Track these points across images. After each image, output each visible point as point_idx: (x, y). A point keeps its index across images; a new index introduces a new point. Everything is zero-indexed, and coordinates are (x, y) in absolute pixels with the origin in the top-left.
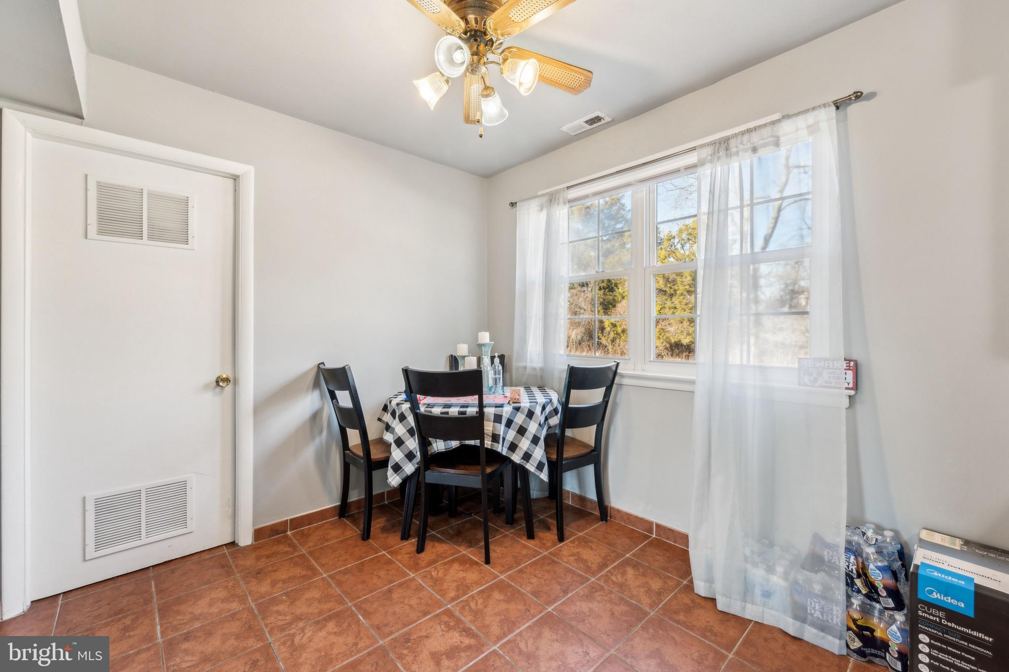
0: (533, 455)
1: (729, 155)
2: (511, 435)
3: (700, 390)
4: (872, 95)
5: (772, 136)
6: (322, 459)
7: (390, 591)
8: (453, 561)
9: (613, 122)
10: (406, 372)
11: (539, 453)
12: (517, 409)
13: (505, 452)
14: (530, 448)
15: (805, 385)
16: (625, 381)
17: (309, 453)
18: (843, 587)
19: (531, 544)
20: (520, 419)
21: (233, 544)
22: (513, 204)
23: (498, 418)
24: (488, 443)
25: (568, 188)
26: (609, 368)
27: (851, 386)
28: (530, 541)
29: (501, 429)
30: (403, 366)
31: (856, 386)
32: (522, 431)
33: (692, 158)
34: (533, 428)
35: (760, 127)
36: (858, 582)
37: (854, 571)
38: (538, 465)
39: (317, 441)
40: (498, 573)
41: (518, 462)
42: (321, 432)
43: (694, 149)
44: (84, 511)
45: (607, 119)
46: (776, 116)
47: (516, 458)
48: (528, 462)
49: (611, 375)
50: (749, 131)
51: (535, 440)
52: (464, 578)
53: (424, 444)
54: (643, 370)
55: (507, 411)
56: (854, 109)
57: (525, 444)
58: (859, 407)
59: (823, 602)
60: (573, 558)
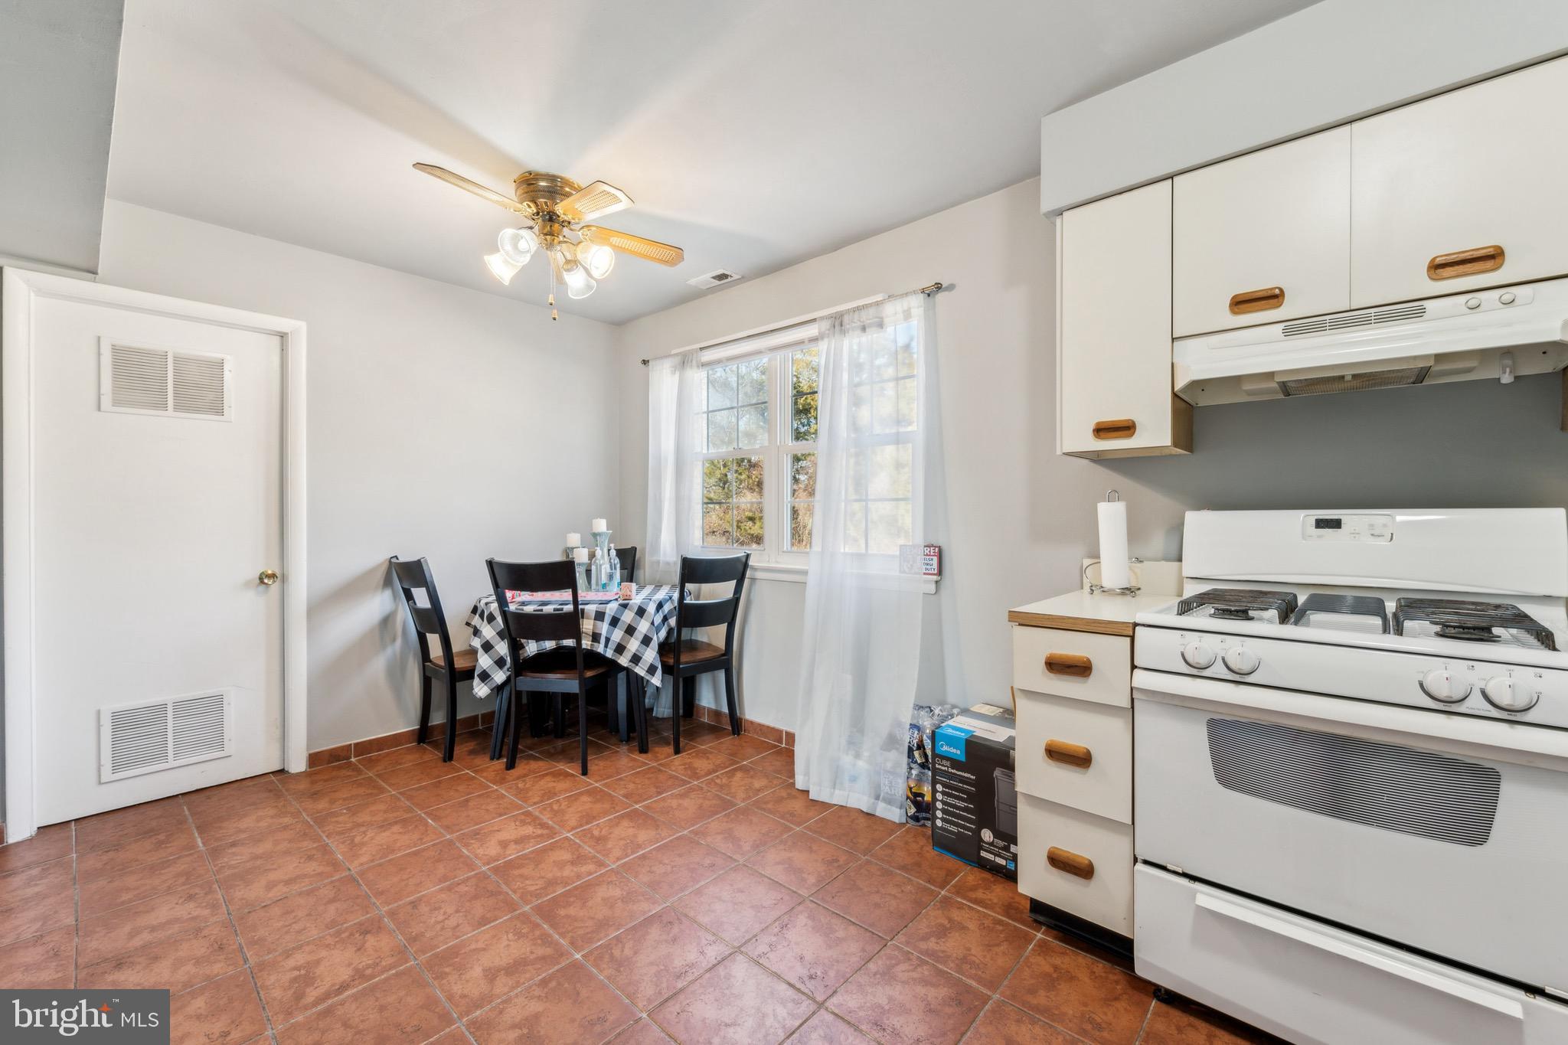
0: (644, 657)
1: (843, 332)
2: (617, 635)
3: (812, 580)
4: (951, 287)
5: (877, 317)
6: (395, 673)
7: (467, 801)
8: (547, 774)
9: (743, 279)
10: (491, 564)
11: (650, 655)
12: (625, 606)
13: (609, 654)
14: (640, 649)
15: (904, 572)
16: (759, 575)
17: (378, 665)
18: (905, 759)
19: (641, 758)
20: (628, 617)
21: (282, 771)
22: (645, 362)
23: (600, 616)
24: (586, 643)
25: (701, 349)
26: (737, 559)
27: (936, 572)
28: (644, 755)
29: (604, 628)
30: (488, 558)
31: (940, 572)
32: (630, 630)
33: (812, 331)
34: (643, 627)
35: (865, 307)
36: (916, 754)
37: (915, 745)
38: (649, 669)
39: (389, 651)
40: (592, 782)
41: (625, 665)
42: (394, 640)
43: (814, 320)
44: (99, 726)
45: (736, 277)
46: (879, 297)
47: (624, 661)
48: (637, 665)
49: (741, 568)
50: (858, 309)
51: (646, 641)
52: (554, 787)
53: (515, 647)
54: (777, 562)
55: (611, 609)
56: (941, 296)
57: (633, 645)
58: (944, 592)
59: (891, 777)
60: (683, 767)
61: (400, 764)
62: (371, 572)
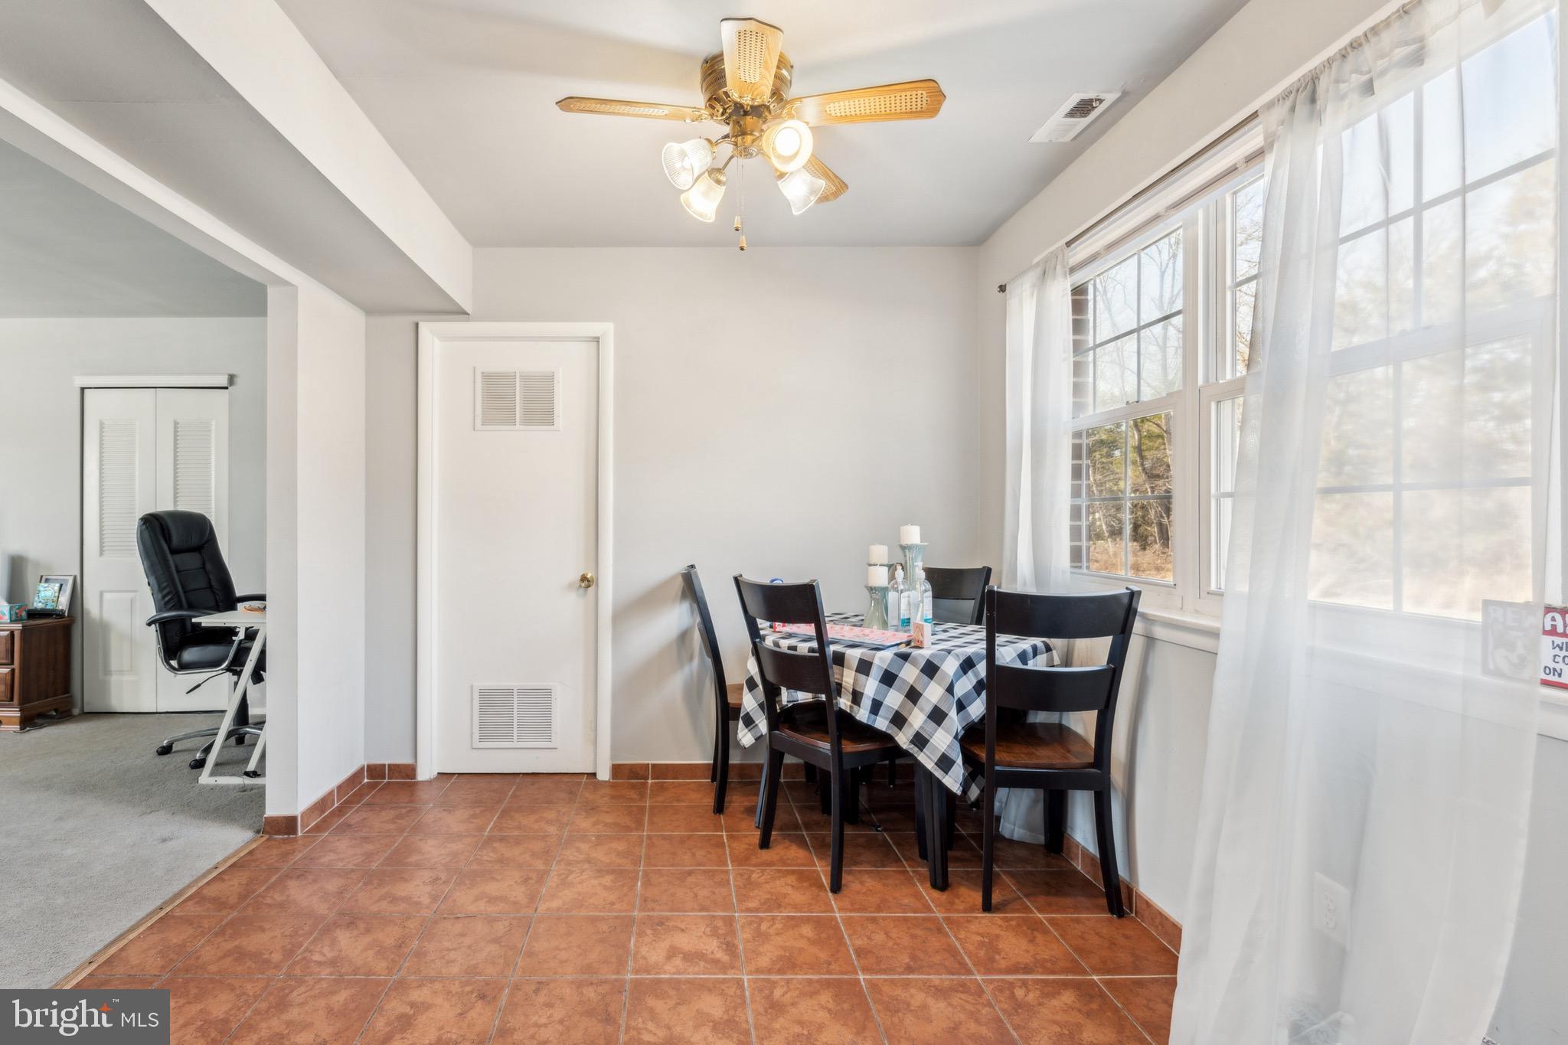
0: (931, 741)
1: (1319, 114)
2: (894, 699)
6: (692, 694)
11: (943, 740)
12: (905, 657)
13: (882, 723)
14: (926, 727)
17: (676, 683)
19: (929, 894)
20: (909, 674)
21: (594, 775)
22: (1002, 289)
23: (864, 667)
24: (844, 702)
25: (1069, 244)
28: (936, 894)
29: (871, 687)
32: (913, 695)
33: (1252, 139)
34: (933, 693)
38: (939, 760)
39: (686, 670)
40: (837, 909)
41: (905, 747)
42: (691, 658)
43: (1249, 119)
44: (472, 699)
45: (1110, 98)
47: (903, 739)
48: (922, 751)
49: (1121, 614)
50: (1354, 46)
51: (937, 716)
52: (785, 896)
55: (882, 660)
57: (918, 719)
60: (979, 938)
61: (678, 801)
62: (673, 578)
